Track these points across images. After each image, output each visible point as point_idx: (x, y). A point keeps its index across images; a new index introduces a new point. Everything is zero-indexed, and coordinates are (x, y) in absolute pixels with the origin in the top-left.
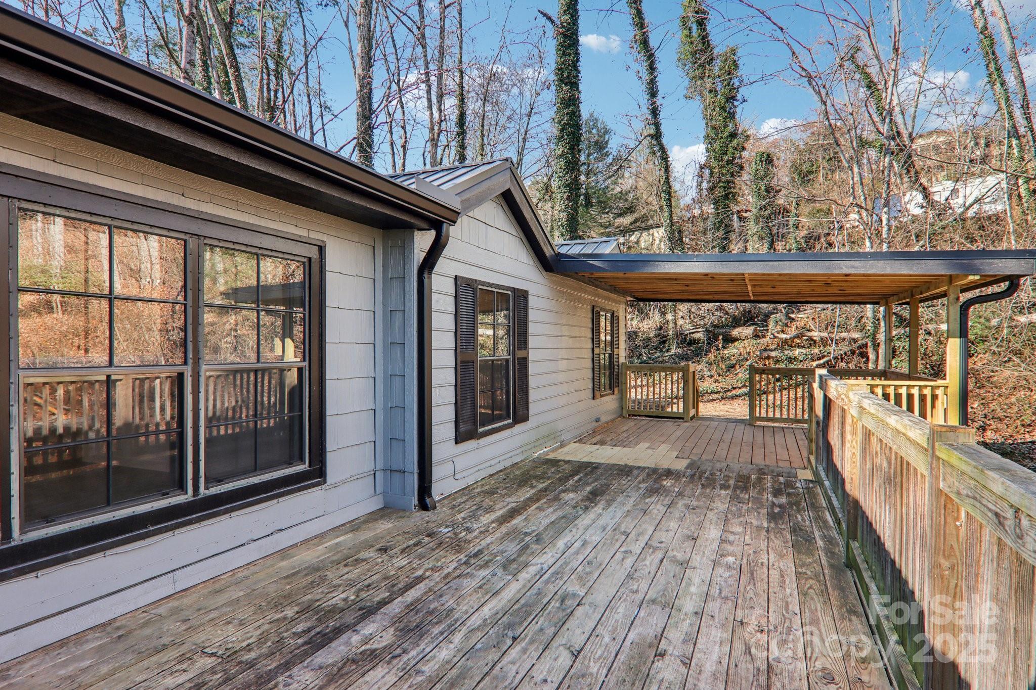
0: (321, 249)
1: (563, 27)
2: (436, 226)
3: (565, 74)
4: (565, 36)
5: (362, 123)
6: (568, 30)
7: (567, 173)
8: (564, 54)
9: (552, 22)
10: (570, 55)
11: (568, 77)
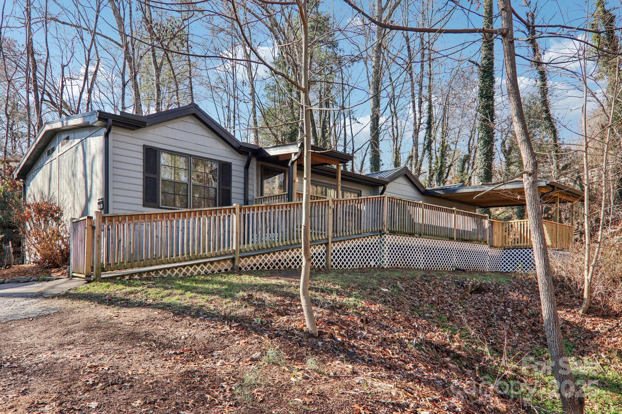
0: (361, 191)
1: (484, 67)
2: (384, 185)
3: (484, 93)
4: (484, 71)
5: (373, 132)
6: (486, 68)
7: (485, 147)
8: (484, 81)
9: (477, 64)
10: (487, 81)
11: (486, 94)
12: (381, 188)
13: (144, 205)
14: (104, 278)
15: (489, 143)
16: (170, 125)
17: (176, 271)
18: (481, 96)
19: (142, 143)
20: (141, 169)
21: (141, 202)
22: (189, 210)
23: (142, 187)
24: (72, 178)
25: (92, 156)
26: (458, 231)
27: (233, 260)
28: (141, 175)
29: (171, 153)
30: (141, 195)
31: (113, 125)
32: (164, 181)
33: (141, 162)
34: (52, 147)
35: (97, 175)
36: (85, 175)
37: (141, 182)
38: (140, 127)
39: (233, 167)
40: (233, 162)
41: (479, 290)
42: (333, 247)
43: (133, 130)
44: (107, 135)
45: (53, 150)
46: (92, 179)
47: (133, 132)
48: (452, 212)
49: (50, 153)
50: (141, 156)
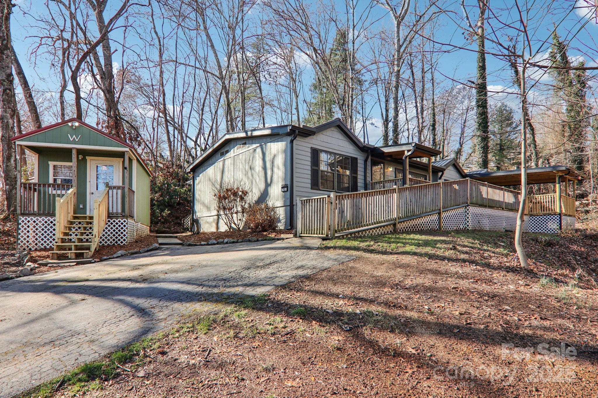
1: (479, 84)
2: (442, 171)
3: (481, 103)
4: (480, 88)
6: (481, 85)
9: (474, 83)
12: (440, 174)
13: (312, 189)
14: (337, 237)
15: (485, 140)
16: (324, 132)
17: (368, 232)
18: (478, 106)
19: (310, 146)
20: (309, 163)
21: (309, 186)
22: (374, 190)
23: (310, 176)
24: (250, 171)
25: (272, 156)
26: (506, 203)
27: (395, 225)
28: (309, 168)
29: (326, 152)
30: (309, 181)
31: (299, 135)
32: (322, 171)
33: (309, 159)
34: (226, 150)
35: (278, 168)
36: (265, 168)
37: (309, 172)
38: (310, 135)
39: (359, 161)
40: (359, 157)
41: (549, 244)
42: (443, 215)
43: (306, 137)
44: (292, 142)
45: (227, 152)
46: (272, 170)
47: (306, 138)
48: (502, 189)
49: (222, 154)
50: (309, 155)
